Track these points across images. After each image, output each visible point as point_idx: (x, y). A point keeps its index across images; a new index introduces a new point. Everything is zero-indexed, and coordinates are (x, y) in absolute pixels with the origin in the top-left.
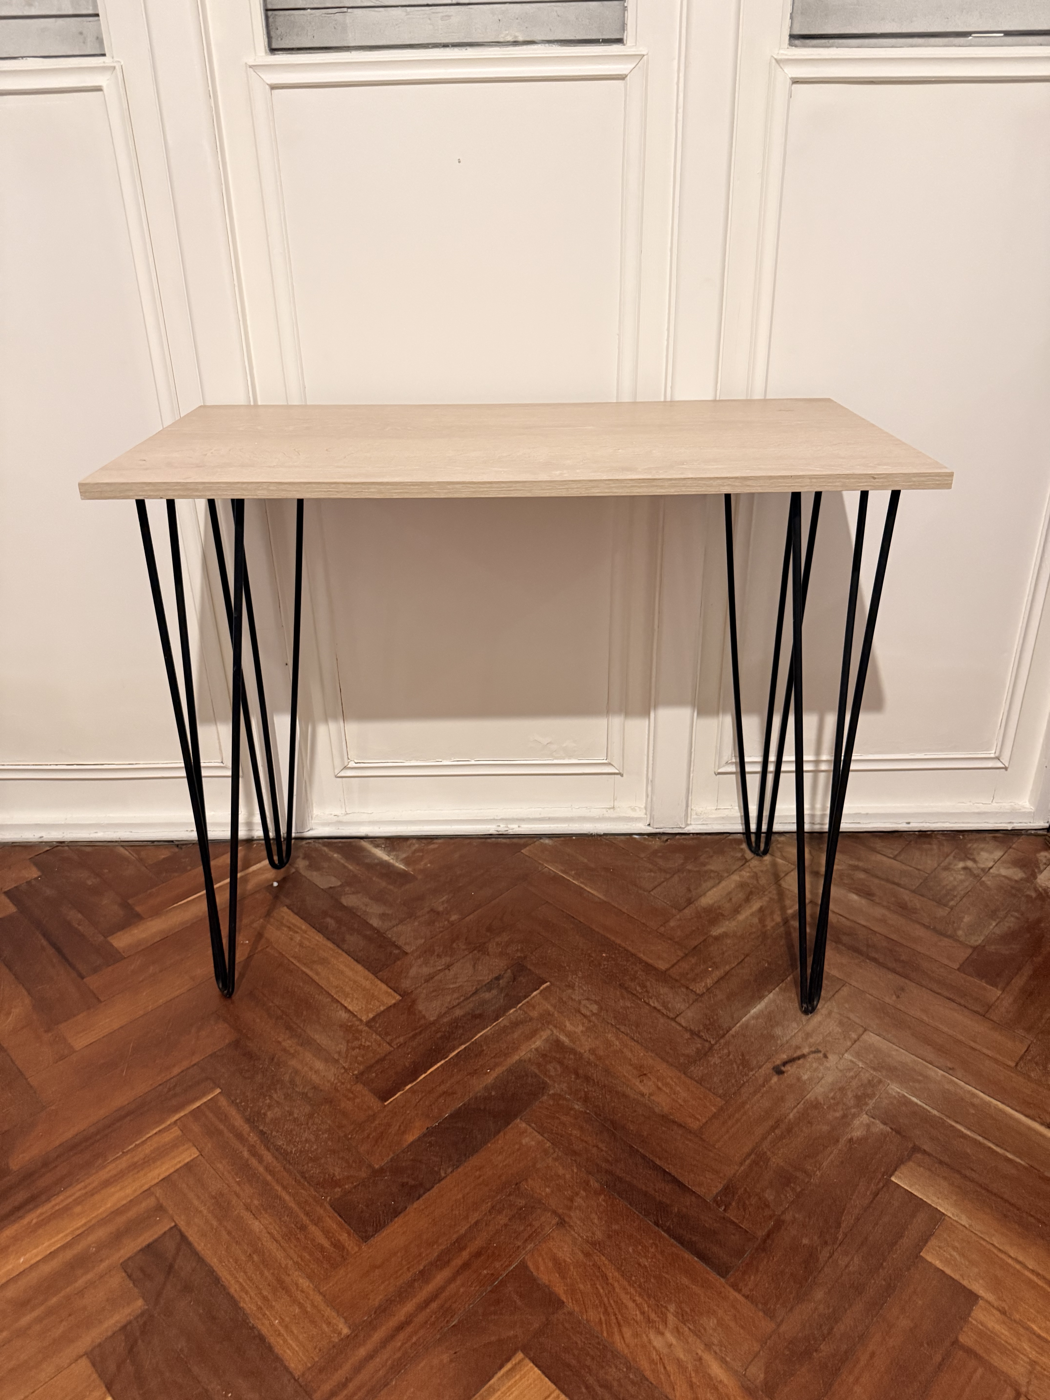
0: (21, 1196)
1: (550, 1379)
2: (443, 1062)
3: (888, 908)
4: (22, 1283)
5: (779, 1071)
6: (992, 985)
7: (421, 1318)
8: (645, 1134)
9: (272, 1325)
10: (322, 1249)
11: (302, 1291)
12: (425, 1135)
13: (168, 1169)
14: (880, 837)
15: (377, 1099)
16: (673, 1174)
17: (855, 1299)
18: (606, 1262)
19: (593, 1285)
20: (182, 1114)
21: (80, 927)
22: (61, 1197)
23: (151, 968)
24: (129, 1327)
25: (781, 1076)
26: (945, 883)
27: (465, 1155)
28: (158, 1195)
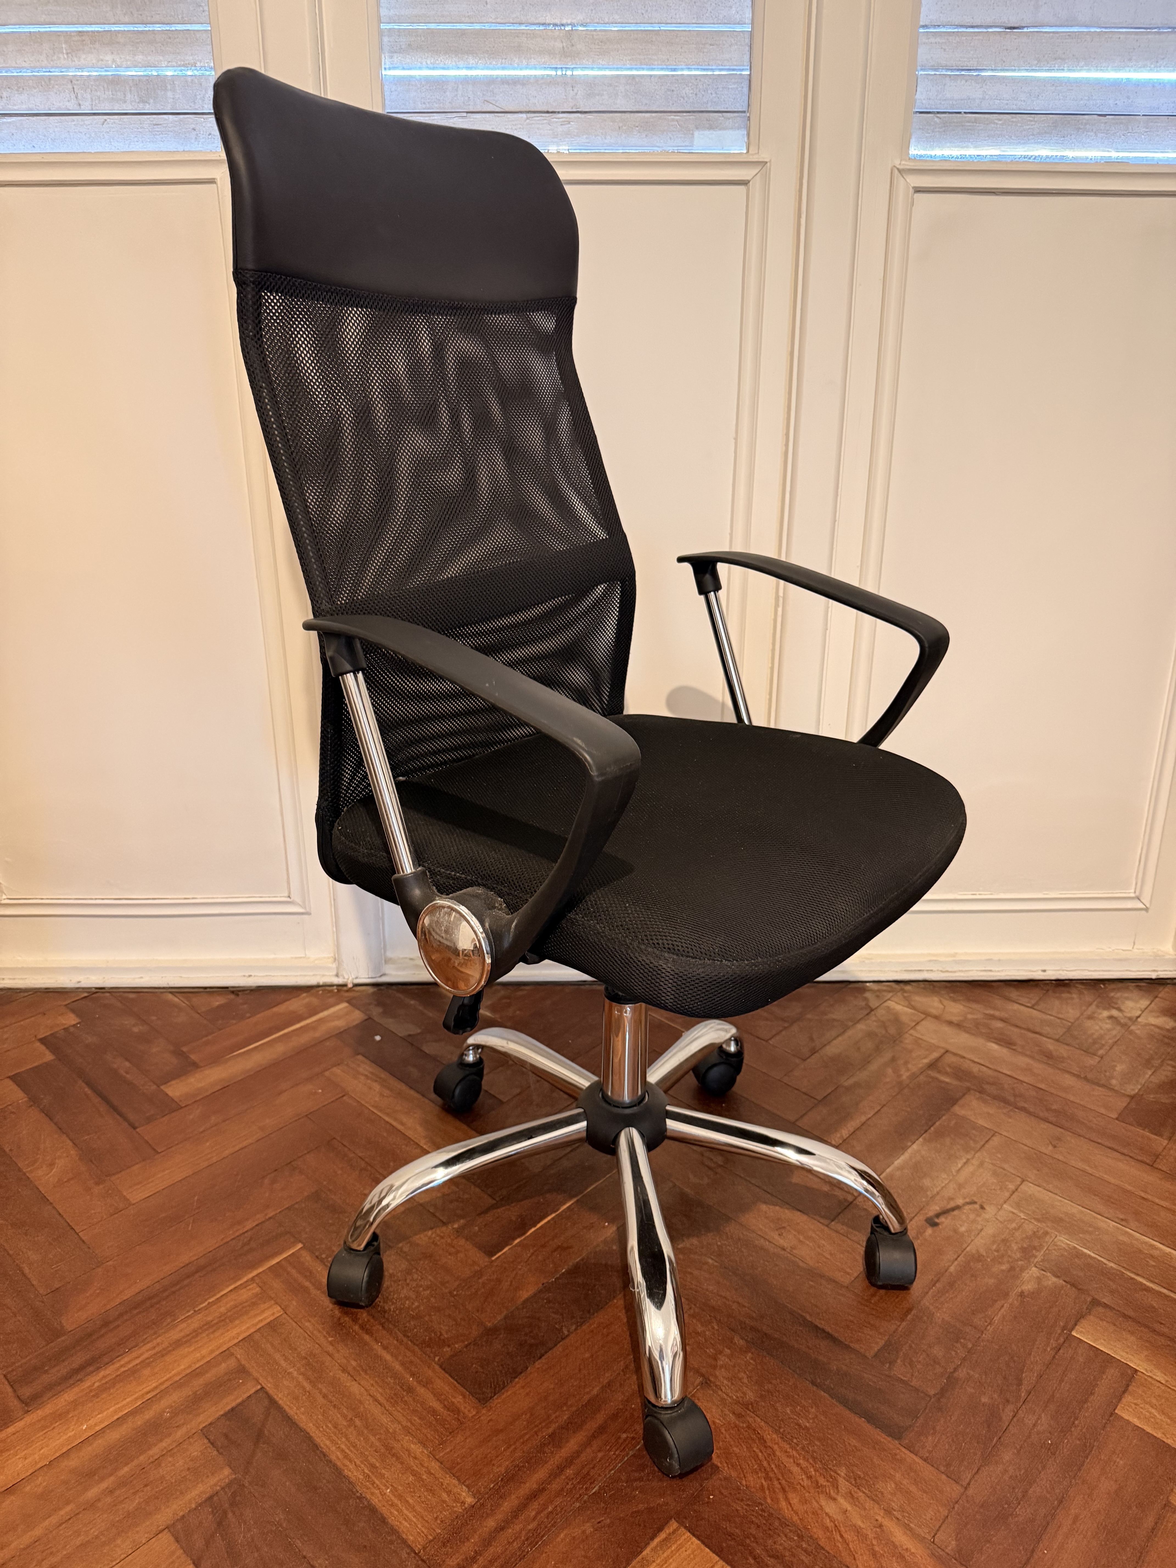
0: (78, 1359)
1: (711, 1550)
2: (553, 1215)
3: (1032, 1058)
4: (87, 1452)
5: (932, 1223)
6: (1156, 1135)
7: (555, 1486)
8: (791, 1289)
9: (383, 1494)
10: (434, 1412)
11: (415, 1458)
12: (540, 1291)
13: (248, 1328)
14: (1015, 986)
15: (483, 1254)
16: (827, 1331)
17: (1048, 1460)
18: (762, 1423)
19: (749, 1448)
20: (260, 1270)
21: (128, 1076)
22: (126, 1359)
23: (213, 1118)
24: (215, 1498)
25: (935, 1228)
26: (1090, 1032)
27: (589, 1312)
28: (239, 1356)
